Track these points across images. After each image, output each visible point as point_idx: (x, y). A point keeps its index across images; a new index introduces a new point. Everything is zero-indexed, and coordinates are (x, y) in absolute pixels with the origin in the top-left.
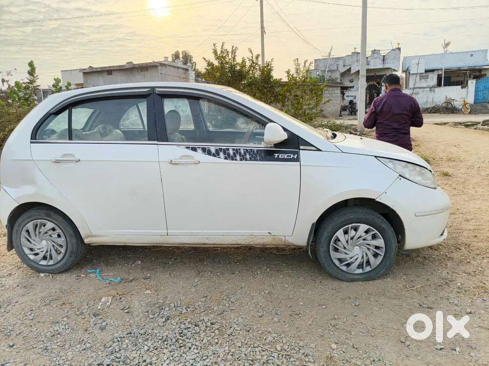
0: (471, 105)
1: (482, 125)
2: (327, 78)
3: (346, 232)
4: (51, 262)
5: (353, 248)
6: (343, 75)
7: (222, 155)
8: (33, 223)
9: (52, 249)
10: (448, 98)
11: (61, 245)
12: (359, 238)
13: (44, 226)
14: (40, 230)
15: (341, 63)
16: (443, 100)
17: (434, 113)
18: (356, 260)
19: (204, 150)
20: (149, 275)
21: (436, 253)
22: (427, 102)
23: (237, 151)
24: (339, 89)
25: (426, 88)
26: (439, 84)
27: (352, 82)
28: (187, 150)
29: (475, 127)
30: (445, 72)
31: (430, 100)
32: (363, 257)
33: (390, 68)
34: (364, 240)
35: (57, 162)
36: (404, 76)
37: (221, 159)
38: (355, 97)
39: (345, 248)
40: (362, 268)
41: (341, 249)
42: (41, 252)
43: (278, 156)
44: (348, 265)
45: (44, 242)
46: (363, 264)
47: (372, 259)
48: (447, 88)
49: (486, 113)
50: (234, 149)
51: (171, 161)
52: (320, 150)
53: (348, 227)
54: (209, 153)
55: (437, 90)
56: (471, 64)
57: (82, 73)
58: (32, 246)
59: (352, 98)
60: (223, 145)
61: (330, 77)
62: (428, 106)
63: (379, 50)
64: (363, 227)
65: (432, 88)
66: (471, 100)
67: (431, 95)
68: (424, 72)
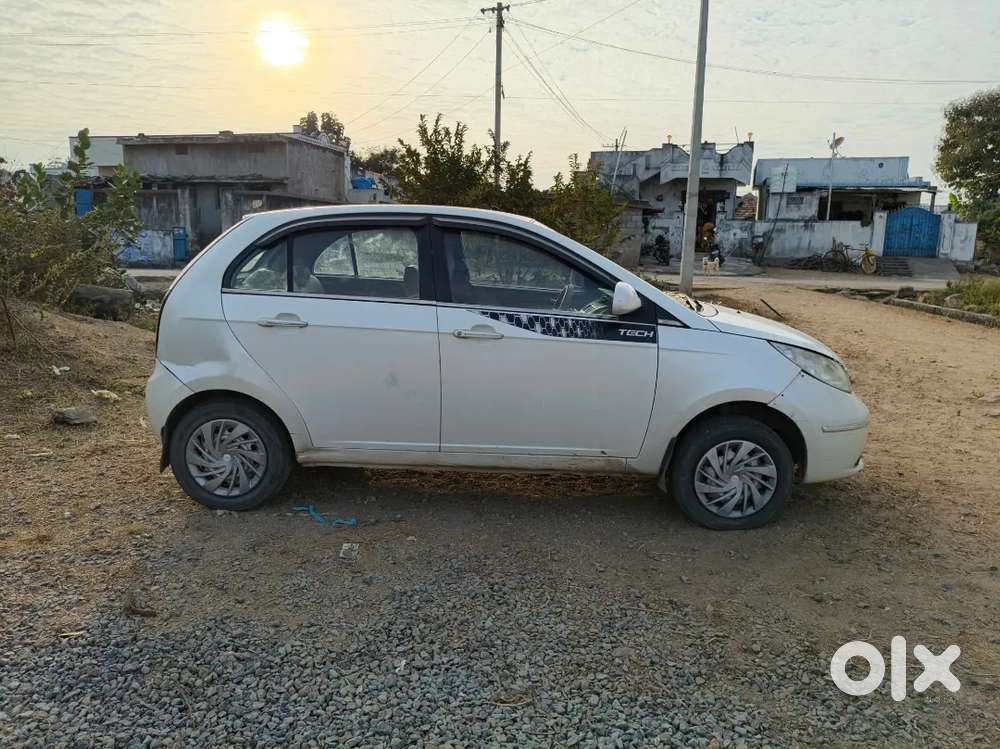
0: (877, 258)
1: (899, 297)
2: (615, 188)
3: (720, 453)
4: (236, 492)
5: (730, 478)
6: (644, 185)
7: (538, 326)
8: (212, 424)
9: (241, 468)
10: (838, 241)
11: (255, 462)
12: (740, 461)
13: (230, 430)
14: (224, 437)
15: (641, 162)
16: (828, 246)
17: (811, 269)
18: (733, 496)
19: (510, 318)
20: (399, 516)
21: (843, 494)
22: (798, 247)
23: (561, 322)
24: (641, 213)
25: (798, 221)
26: (821, 216)
27: (661, 200)
28: (483, 316)
29: (886, 299)
30: (833, 192)
31: (805, 244)
32: (743, 493)
33: (732, 179)
34: (746, 465)
35: (269, 325)
36: (758, 195)
37: (536, 335)
38: (667, 230)
39: (717, 477)
40: (742, 510)
41: (711, 477)
42: (220, 473)
43: (625, 333)
44: (720, 504)
45: (227, 457)
46: (742, 504)
47: (757, 495)
48: (836, 223)
49: (905, 275)
50: (556, 319)
51: (460, 333)
52: (688, 327)
53: (725, 446)
54: (519, 323)
55: (818, 225)
56: (880, 181)
57: (121, 146)
58: (203, 463)
59: (660, 232)
60: (540, 312)
61: (621, 188)
62: (802, 255)
63: (714, 144)
64: (747, 446)
65: (808, 223)
66: (878, 248)
67: (806, 236)
68: (794, 190)
